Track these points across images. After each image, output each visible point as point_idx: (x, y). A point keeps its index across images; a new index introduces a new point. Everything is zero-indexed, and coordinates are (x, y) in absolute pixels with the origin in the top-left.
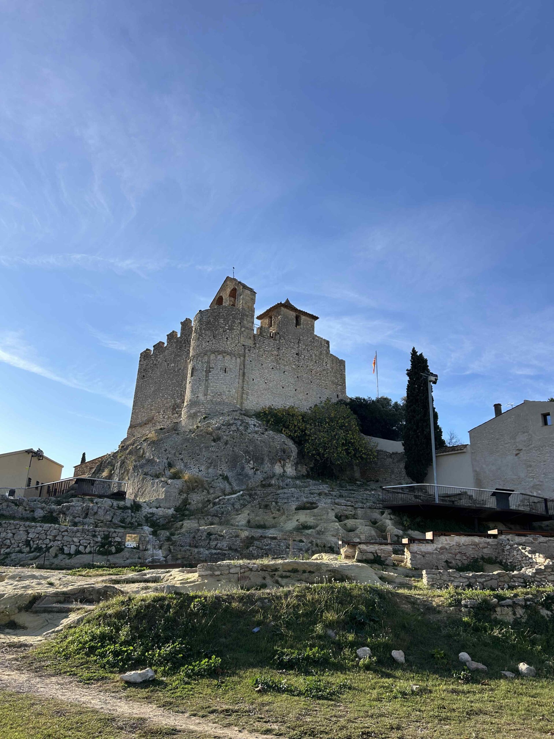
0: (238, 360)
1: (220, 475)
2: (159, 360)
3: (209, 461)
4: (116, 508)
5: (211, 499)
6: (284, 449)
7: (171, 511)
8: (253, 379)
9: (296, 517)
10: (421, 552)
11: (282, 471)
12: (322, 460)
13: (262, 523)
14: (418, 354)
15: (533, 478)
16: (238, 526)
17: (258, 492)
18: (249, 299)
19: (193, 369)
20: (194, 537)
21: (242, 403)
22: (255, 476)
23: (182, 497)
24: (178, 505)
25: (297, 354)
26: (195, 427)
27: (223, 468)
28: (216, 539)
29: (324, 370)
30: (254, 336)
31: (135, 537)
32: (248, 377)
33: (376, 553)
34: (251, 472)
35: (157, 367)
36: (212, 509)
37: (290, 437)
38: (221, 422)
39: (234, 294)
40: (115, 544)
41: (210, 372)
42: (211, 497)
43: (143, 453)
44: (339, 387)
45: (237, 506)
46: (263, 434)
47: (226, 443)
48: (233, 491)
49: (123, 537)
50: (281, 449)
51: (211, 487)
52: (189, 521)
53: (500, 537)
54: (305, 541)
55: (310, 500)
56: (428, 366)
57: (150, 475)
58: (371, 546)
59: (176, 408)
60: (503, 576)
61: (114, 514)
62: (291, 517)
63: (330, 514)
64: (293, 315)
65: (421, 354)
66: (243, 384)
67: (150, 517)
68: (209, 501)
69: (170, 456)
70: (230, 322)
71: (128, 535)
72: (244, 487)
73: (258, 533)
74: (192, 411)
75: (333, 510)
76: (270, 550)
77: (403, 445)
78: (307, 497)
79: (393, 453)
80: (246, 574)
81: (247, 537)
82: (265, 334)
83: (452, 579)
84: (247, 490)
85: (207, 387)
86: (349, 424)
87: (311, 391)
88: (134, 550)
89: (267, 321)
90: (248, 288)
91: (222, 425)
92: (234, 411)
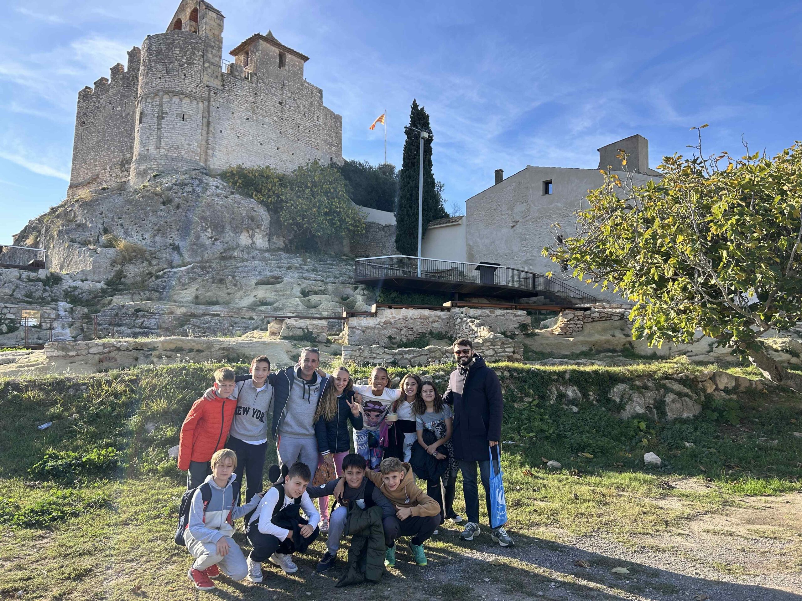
0: (201, 104)
1: (171, 245)
2: (102, 101)
3: (156, 228)
4: (25, 280)
5: (153, 272)
6: (252, 216)
7: (100, 286)
8: (221, 132)
9: (255, 293)
10: (361, 326)
11: (250, 242)
12: (299, 230)
13: (215, 299)
14: (419, 108)
15: (526, 252)
16: (181, 302)
17: (214, 265)
18: (215, 24)
19: (141, 113)
20: (117, 314)
21: (206, 161)
22: (214, 247)
23: (115, 269)
24: (110, 277)
25: (280, 103)
26: (141, 187)
27: (174, 237)
28: (144, 316)
29: (315, 126)
30: (222, 75)
31: (35, 313)
32: (214, 127)
33: (307, 329)
34: (208, 242)
35: (100, 111)
36: (153, 283)
37: (262, 203)
38: (174, 181)
39: (195, 16)
40: (7, 322)
41: (163, 118)
42: (153, 269)
43: (75, 217)
44: (334, 149)
45: (185, 280)
46: (226, 197)
47: (178, 207)
48: (183, 263)
49: (18, 313)
50: (248, 216)
51: (155, 257)
52: (120, 297)
53: (453, 310)
54: (255, 317)
55: (275, 274)
56: (429, 124)
57: (79, 243)
58: (302, 321)
59: (124, 164)
60: (434, 352)
61: (17, 287)
62: (249, 293)
63: (294, 290)
64: (274, 52)
65: (422, 109)
66: (208, 137)
67: (71, 292)
68: (150, 273)
69: (106, 221)
70: (188, 53)
71: (24, 311)
72: (199, 259)
73: (201, 309)
74: (142, 168)
75: (299, 284)
76: (209, 328)
77: (395, 216)
78: (271, 271)
79: (386, 226)
80: (113, 354)
81: (184, 315)
82: (237, 74)
83: (374, 355)
84: (202, 262)
85: (159, 138)
86: (335, 190)
87: (298, 151)
88: (33, 329)
89: (242, 58)
90: (214, 9)
91: (175, 184)
92: (195, 169)
